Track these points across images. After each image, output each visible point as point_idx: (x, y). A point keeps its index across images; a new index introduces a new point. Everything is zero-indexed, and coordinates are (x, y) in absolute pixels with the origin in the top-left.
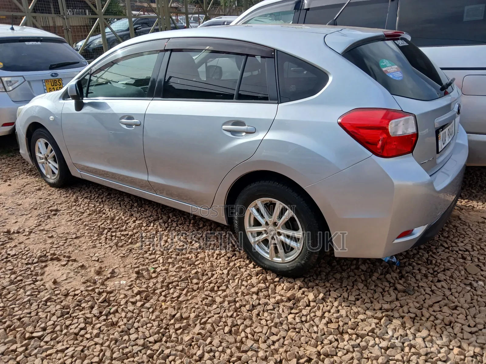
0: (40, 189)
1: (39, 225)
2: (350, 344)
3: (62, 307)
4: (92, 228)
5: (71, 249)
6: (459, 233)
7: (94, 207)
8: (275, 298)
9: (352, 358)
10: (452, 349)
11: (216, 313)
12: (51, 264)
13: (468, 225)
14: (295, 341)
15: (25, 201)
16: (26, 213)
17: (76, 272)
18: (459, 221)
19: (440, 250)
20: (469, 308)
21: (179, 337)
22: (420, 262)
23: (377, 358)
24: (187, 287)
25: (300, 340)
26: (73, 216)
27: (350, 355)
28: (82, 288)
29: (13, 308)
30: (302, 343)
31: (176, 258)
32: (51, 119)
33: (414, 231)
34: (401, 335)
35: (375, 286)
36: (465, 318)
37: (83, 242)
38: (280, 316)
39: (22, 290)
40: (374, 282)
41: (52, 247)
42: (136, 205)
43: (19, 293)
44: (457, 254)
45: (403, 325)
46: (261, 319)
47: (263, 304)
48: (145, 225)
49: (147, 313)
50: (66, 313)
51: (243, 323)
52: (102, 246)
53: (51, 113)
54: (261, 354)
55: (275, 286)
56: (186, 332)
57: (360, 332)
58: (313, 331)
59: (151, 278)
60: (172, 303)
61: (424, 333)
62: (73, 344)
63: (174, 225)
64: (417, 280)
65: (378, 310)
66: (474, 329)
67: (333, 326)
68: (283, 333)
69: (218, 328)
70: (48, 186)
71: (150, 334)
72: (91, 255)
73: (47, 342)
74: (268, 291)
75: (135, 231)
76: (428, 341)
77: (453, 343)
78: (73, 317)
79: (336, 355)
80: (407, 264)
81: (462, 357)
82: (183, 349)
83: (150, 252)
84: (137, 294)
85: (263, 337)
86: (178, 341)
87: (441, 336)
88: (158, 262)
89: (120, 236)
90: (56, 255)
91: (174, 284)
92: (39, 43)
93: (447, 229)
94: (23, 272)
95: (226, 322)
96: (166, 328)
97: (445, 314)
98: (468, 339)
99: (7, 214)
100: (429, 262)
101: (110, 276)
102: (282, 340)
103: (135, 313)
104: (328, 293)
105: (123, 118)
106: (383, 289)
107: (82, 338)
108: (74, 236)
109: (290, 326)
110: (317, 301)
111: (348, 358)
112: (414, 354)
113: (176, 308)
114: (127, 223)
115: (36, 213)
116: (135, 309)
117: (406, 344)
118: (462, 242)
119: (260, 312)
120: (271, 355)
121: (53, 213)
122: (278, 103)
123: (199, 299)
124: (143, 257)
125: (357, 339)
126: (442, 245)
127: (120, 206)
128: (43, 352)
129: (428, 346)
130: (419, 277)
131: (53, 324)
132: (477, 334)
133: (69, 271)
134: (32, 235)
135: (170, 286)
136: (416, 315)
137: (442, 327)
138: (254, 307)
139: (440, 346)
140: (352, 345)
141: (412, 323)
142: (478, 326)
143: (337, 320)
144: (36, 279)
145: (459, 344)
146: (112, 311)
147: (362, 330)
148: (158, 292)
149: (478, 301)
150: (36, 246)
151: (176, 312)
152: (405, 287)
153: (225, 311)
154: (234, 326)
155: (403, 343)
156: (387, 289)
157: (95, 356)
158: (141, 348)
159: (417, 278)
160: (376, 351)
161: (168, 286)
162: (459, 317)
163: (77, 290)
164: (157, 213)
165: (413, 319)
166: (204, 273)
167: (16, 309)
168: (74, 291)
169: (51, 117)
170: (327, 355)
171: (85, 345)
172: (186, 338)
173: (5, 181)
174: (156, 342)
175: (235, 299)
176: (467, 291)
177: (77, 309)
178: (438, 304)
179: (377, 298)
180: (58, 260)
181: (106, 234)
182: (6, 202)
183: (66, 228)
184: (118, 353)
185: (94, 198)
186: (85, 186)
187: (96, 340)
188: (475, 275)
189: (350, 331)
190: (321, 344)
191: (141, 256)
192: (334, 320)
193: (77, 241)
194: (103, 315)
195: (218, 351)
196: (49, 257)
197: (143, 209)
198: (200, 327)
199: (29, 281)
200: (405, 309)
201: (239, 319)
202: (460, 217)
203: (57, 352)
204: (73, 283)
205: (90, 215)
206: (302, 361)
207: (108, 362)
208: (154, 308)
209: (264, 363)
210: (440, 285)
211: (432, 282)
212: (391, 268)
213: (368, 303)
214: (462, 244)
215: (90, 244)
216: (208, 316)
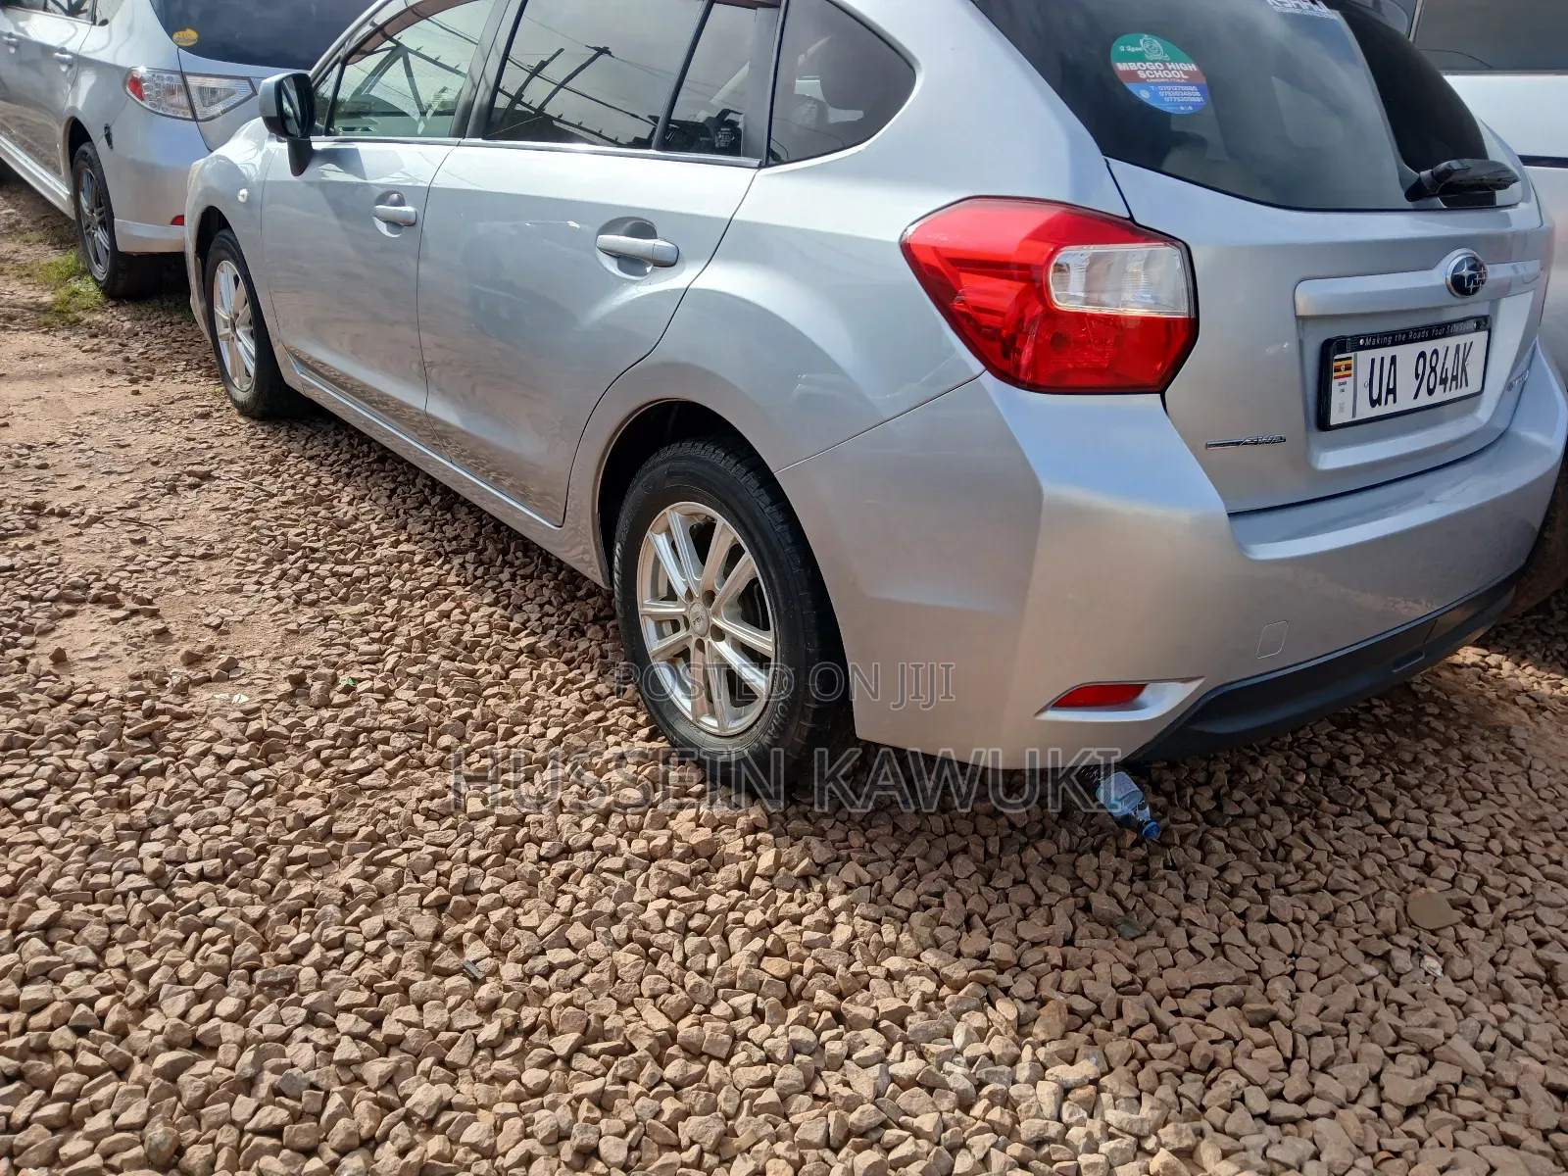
0: (206, 416)
1: (131, 507)
2: (791, 1036)
3: (24, 726)
4: (266, 540)
5: (171, 581)
6: (1470, 782)
7: (315, 486)
8: (650, 840)
9: (768, 1082)
10: (1152, 1154)
11: (438, 841)
12: (88, 612)
13: (1525, 762)
14: (623, 981)
15: (145, 438)
16: (119, 469)
17: (134, 645)
18: (1501, 746)
19: (1347, 823)
20: (1319, 1034)
21: (282, 883)
22: (1244, 846)
23: (850, 1105)
24: (407, 750)
25: (639, 982)
26: (240, 501)
27: (766, 1071)
28: (115, 691)
30: (641, 995)
31: (437, 666)
32: (241, 199)
33: (1145, 696)
34: (991, 1056)
35: (1016, 881)
36: (1280, 1064)
37: (215, 571)
38: (628, 893)
40: (1024, 867)
41: (122, 568)
42: (435, 501)
44: (1411, 847)
45: (1022, 1026)
46: (563, 893)
47: (600, 849)
48: (417, 558)
49: (239, 794)
50: (20, 743)
51: (496, 890)
52: (258, 591)
53: (245, 182)
54: (484, 992)
56: (315, 874)
57: (850, 1007)
58: (699, 967)
59: (327, 703)
60: (332, 786)
61: (1086, 1068)
63: (505, 576)
64: (1188, 898)
65: (969, 955)
66: (1280, 1109)
67: (775, 966)
68: (596, 949)
69: (413, 885)
70: (236, 411)
71: (200, 853)
72: (211, 609)
74: (644, 814)
75: (373, 569)
76: (1081, 1102)
77: (1167, 1133)
78: (31, 759)
79: (725, 1062)
80: (1194, 839)
82: (264, 917)
83: (376, 635)
84: (250, 738)
85: (525, 944)
86: (271, 892)
87: (1139, 1099)
88: (380, 665)
89: (327, 574)
90: (118, 590)
91: (376, 735)
93: (1431, 761)
95: (448, 874)
96: (260, 849)
97: (1209, 1029)
98: (1237, 1137)
99: (74, 463)
100: (1281, 852)
101: (217, 676)
102: (576, 970)
103: (205, 786)
104: (835, 865)
105: (383, 199)
106: (1038, 898)
108: (201, 551)
109: (637, 932)
110: (775, 880)
111: (752, 1077)
112: (993, 1128)
113: (334, 801)
114: (375, 547)
115: (149, 472)
116: (213, 776)
117: (985, 1091)
118: (1457, 814)
119: (573, 870)
120: (515, 1001)
121: (190, 480)
122: (760, 167)
123: (417, 793)
124: (347, 645)
125: (827, 1027)
126: (1369, 808)
127: (390, 497)
129: (1065, 1117)
130: (1199, 889)
132: (1289, 1127)
133: (117, 638)
134: (97, 529)
135: (362, 738)
136: (1099, 1006)
137: (1170, 1070)
138: (567, 851)
139: (1111, 1130)
140: (792, 1042)
141: (1058, 1029)
142: (1314, 1102)
143: (805, 952)
144: (16, 639)
145: (1187, 1142)
146: (144, 768)
147: (867, 1004)
148: (312, 745)
149: (1373, 1019)
150: (83, 557)
151: (322, 810)
152: (1125, 910)
153: (467, 844)
154: (465, 893)
155: (980, 1085)
156: (1051, 899)
157: (8, 872)
158: (146, 882)
159: (1192, 892)
160: (864, 1082)
161: (354, 736)
162: (1256, 1053)
163: (99, 691)
164: (478, 535)
165: (1076, 1021)
166: (485, 725)
168: (89, 692)
169: (244, 192)
170: (693, 1052)
172: (300, 889)
173: (134, 381)
174: (202, 876)
175: (525, 815)
176: (1358, 979)
177: (57, 741)
178: (1209, 992)
179: (998, 920)
180: (115, 604)
181: (295, 562)
182: (94, 433)
183: (196, 527)
184: (72, 879)
185: (335, 462)
187: (46, 831)
188: (1433, 932)
189: (823, 997)
190: (700, 1014)
191: (344, 639)
192: (792, 951)
193: (201, 566)
194: (115, 772)
195: (362, 949)
196: (93, 592)
197: (448, 516)
198: (359, 870)
200: (1069, 978)
201: (495, 875)
202: (1513, 732)
204: (103, 673)
205: (288, 503)
206: (596, 1047)
207: (27, 895)
208: (271, 787)
209: (475, 1020)
210: (1265, 932)
211: (1242, 916)
212: (1116, 838)
213: (949, 925)
214: (1455, 820)
215: (232, 581)
216: (407, 844)
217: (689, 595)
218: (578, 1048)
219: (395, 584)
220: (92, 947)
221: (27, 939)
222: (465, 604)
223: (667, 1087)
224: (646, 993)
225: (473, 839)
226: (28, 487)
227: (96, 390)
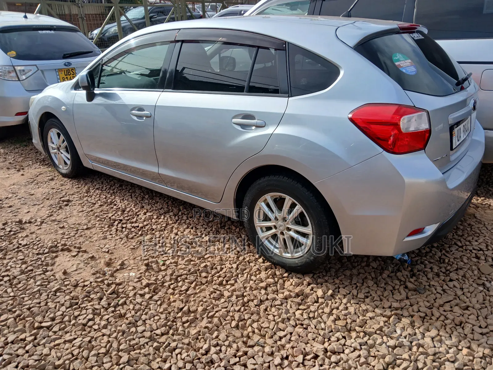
0: (52, 179)
1: (51, 216)
2: (358, 342)
3: (71, 298)
4: (103, 220)
5: (81, 240)
6: (474, 231)
7: (105, 198)
8: (283, 293)
9: (359, 356)
10: (461, 350)
11: (224, 307)
12: (62, 255)
13: (483, 223)
14: (302, 337)
15: (38, 190)
16: (38, 203)
17: (86, 263)
18: (475, 220)
19: (454, 249)
20: (480, 309)
21: (186, 331)
22: (432, 261)
23: (384, 357)
24: (195, 280)
25: (307, 336)
26: (85, 207)
27: (357, 353)
28: (92, 280)
29: (23, 298)
30: (309, 340)
32: (63, 110)
33: (425, 229)
34: (409, 334)
35: (385, 284)
36: (476, 319)
37: (94, 233)
38: (287, 312)
39: (32, 280)
40: (384, 279)
41: (63, 238)
42: (147, 197)
43: (30, 283)
44: (471, 253)
45: (412, 324)
46: (269, 315)
47: (271, 299)
48: (155, 217)
49: (155, 305)
50: (74, 304)
51: (250, 318)
52: (112, 237)
53: (64, 104)
54: (267, 349)
55: (284, 282)
56: (193, 325)
57: (367, 330)
58: (320, 328)
59: (160, 270)
60: (180, 296)
61: (433, 333)
62: (81, 335)
63: (185, 218)
64: (428, 279)
65: (387, 308)
66: (485, 331)
67: (340, 323)
68: (290, 329)
69: (225, 322)
70: (61, 176)
71: (157, 327)
72: (101, 246)
73: (55, 332)
74: (277, 286)
75: (145, 223)
76: (437, 341)
77: (462, 343)
78: (82, 308)
79: (343, 352)
80: (419, 262)
81: (471, 358)
82: (190, 342)
84: (145, 286)
85: (270, 333)
86: (185, 334)
87: (450, 336)
89: (130, 227)
90: (67, 245)
91: (183, 277)
92: (52, 32)
93: (462, 227)
94: (34, 262)
95: (233, 316)
96: (173, 321)
97: (456, 314)
98: (478, 340)
99: (19, 204)
100: (442, 261)
101: (120, 268)
102: (289, 336)
103: (143, 305)
104: (337, 290)
105: (133, 109)
106: (394, 288)
107: (90, 329)
108: (85, 227)
109: (297, 322)
110: (325, 298)
111: (355, 356)
112: (422, 353)
113: (184, 301)
114: (138, 215)
115: (48, 203)
116: (143, 301)
117: (414, 344)
118: (476, 241)
119: (267, 307)
120: (277, 350)
121: (65, 203)
122: (289, 97)
123: (207, 293)
125: (364, 336)
126: (456, 244)
127: (132, 198)
128: (51, 342)
129: (436, 346)
130: (430, 275)
131: (62, 315)
132: (488, 335)
133: (79, 262)
134: (44, 225)
135: (179, 279)
136: (426, 314)
137: (453, 327)
138: (262, 302)
139: (449, 346)
141: (421, 322)
142: (490, 327)
143: (345, 317)
144: (46, 269)
145: (468, 345)
146: (120, 303)
147: (370, 328)
148: (166, 284)
149: (490, 302)
150: (47, 236)
151: (184, 305)
152: (415, 285)
153: (232, 306)
154: (241, 321)
155: (411, 343)
156: (397, 287)
157: (102, 347)
158: (147, 340)
159: (428, 277)
160: (383, 350)
161: (176, 279)
162: (470, 317)
163: (87, 281)
164: (168, 206)
165: (423, 319)
166: (213, 267)
167: (26, 299)
168: (84, 282)
169: (63, 107)
170: (334, 353)
171: (92, 336)
172: (193, 332)
173: (19, 171)
174: (163, 334)
175: (243, 293)
176: (479, 291)
177: (86, 300)
178: (449, 304)
179: (387, 296)
180: (69, 251)
181: (117, 226)
182: (19, 192)
183: (77, 219)
184: (124, 344)
185: (106, 189)
186: (96, 177)
187: (104, 331)
188: (489, 275)
189: (358, 329)
190: (328, 341)
192: (342, 317)
193: (88, 232)
194: (111, 307)
195: (224, 345)
196: (60, 248)
197: (154, 201)
198: (207, 321)
199: (39, 271)
200: (415, 308)
201: (247, 313)
202: (476, 215)
203: (65, 342)
204: (82, 274)
205: (101, 206)
206: (308, 357)
207: (114, 353)
208: (162, 300)
209: (270, 358)
210: (452, 284)
211: (443, 281)
212: (403, 266)
213: (377, 300)
214: (477, 243)
215: (101, 235)
216: (216, 310)
217: (276, 219)
218: (304, 360)
219: (154, 227)
220: (146, 364)
221: (124, 367)
222: (181, 229)
223: (334, 364)
224: (311, 339)
225: (233, 304)
226: (11, 215)
227: (8, 176)
